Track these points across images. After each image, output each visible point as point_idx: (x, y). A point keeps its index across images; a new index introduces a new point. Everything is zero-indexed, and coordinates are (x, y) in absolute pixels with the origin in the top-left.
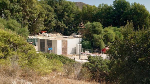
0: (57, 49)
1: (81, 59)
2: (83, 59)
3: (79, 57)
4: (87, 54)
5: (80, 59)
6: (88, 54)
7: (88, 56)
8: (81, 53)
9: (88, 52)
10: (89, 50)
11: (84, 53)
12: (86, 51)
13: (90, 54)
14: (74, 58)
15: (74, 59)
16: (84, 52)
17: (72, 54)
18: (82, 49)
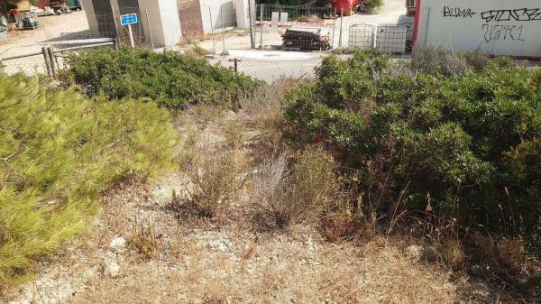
0: (160, 19)
1: (257, 46)
2: (266, 49)
3: (247, 39)
4: (279, 24)
5: (253, 47)
6: (285, 23)
7: (284, 31)
8: (258, 22)
9: (285, 15)
10: (285, 10)
11: (269, 23)
12: (275, 15)
13: (290, 23)
14: (235, 60)
15: (236, 65)
16: (268, 17)
17: (220, 30)
18: (258, 9)
